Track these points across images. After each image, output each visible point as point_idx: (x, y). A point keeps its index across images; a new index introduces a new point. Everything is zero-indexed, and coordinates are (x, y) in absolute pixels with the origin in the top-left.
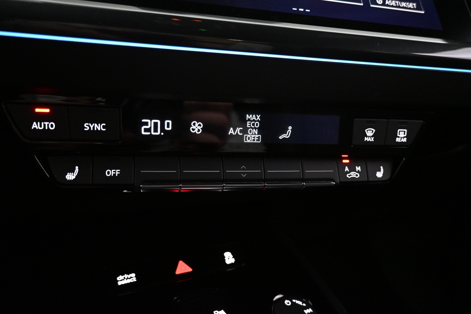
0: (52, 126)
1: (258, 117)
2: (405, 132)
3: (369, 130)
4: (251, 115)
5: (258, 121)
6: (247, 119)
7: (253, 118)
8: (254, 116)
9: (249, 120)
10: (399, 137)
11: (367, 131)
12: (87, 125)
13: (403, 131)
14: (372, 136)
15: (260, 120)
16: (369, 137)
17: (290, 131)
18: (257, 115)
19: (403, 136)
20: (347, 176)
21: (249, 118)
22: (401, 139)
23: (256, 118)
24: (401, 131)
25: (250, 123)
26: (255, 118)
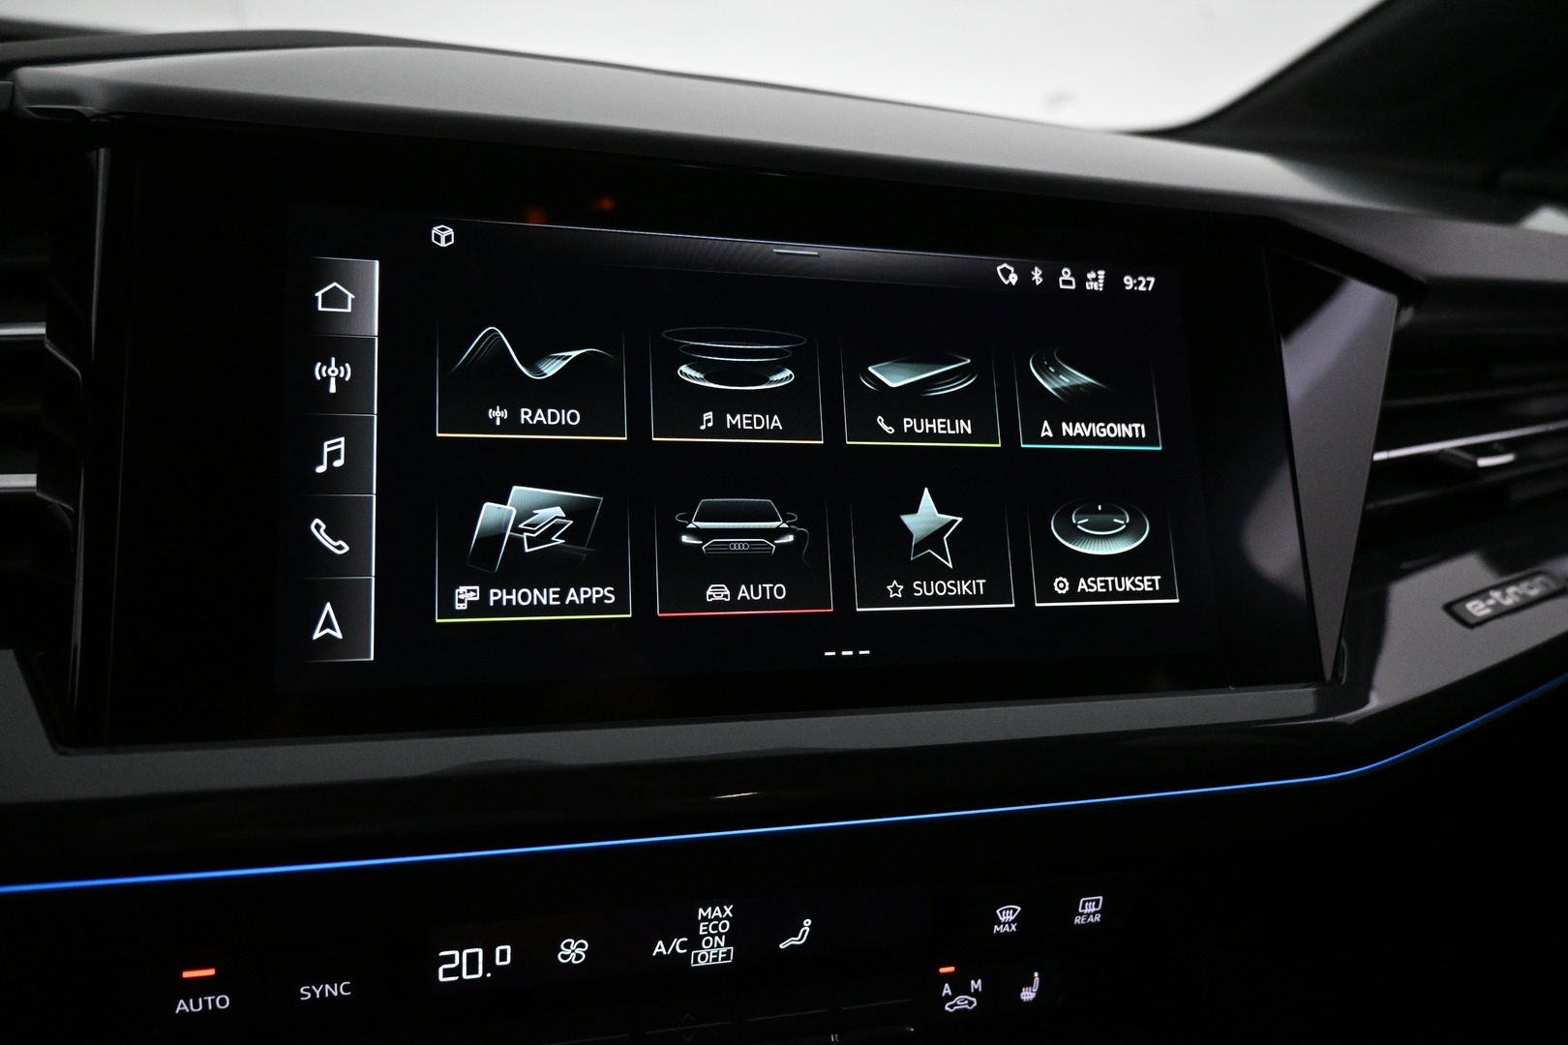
0: (223, 1002)
1: (728, 911)
2: (1097, 901)
3: (1006, 910)
4: (710, 909)
5: (728, 918)
6: (700, 918)
7: (715, 914)
8: (717, 908)
9: (705, 919)
10: (1082, 914)
11: (1001, 912)
12: (304, 990)
13: (1092, 901)
14: (1013, 922)
15: (731, 915)
16: (1004, 924)
17: (808, 929)
18: (725, 907)
19: (1094, 909)
20: (947, 1008)
21: (705, 915)
22: (1087, 918)
23: (723, 911)
24: (1089, 901)
25: (708, 926)
26: (720, 914)
